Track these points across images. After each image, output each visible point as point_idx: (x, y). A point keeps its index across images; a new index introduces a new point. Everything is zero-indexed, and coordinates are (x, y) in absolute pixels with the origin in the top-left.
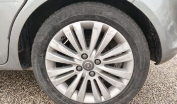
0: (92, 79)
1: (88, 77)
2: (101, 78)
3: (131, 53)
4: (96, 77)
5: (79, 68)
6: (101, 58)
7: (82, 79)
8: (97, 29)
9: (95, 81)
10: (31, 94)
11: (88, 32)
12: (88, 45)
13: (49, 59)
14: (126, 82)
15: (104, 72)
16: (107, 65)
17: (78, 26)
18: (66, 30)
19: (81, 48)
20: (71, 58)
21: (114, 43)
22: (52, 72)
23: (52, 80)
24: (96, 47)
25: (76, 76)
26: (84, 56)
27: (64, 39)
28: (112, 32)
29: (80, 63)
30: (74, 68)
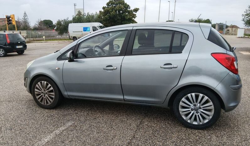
0: (197, 114)
1: (195, 114)
2: (200, 114)
3: (213, 106)
4: (199, 114)
5: (192, 110)
6: (202, 107)
7: (193, 114)
8: (201, 96)
9: (198, 115)
10: (164, 120)
11: (197, 97)
12: (197, 101)
13: (181, 105)
14: (211, 117)
15: (202, 112)
16: (203, 110)
17: (193, 94)
18: (189, 95)
19: (194, 102)
20: (190, 105)
21: (207, 102)
22: (181, 110)
23: (181, 113)
24: (200, 103)
25: (191, 113)
26: (195, 105)
27: (188, 99)
28: (206, 98)
29: (193, 108)
30: (190, 109)
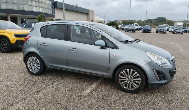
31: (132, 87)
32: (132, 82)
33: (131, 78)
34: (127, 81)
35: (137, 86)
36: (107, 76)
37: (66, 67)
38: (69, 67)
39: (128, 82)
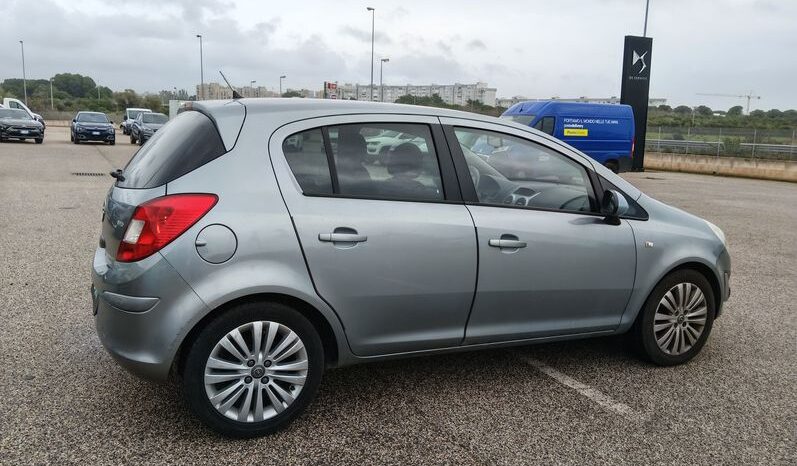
31: (688, 342)
32: (688, 325)
33: (686, 312)
34: (676, 325)
35: (698, 334)
36: (618, 326)
37: (458, 333)
38: (472, 332)
39: (678, 328)
